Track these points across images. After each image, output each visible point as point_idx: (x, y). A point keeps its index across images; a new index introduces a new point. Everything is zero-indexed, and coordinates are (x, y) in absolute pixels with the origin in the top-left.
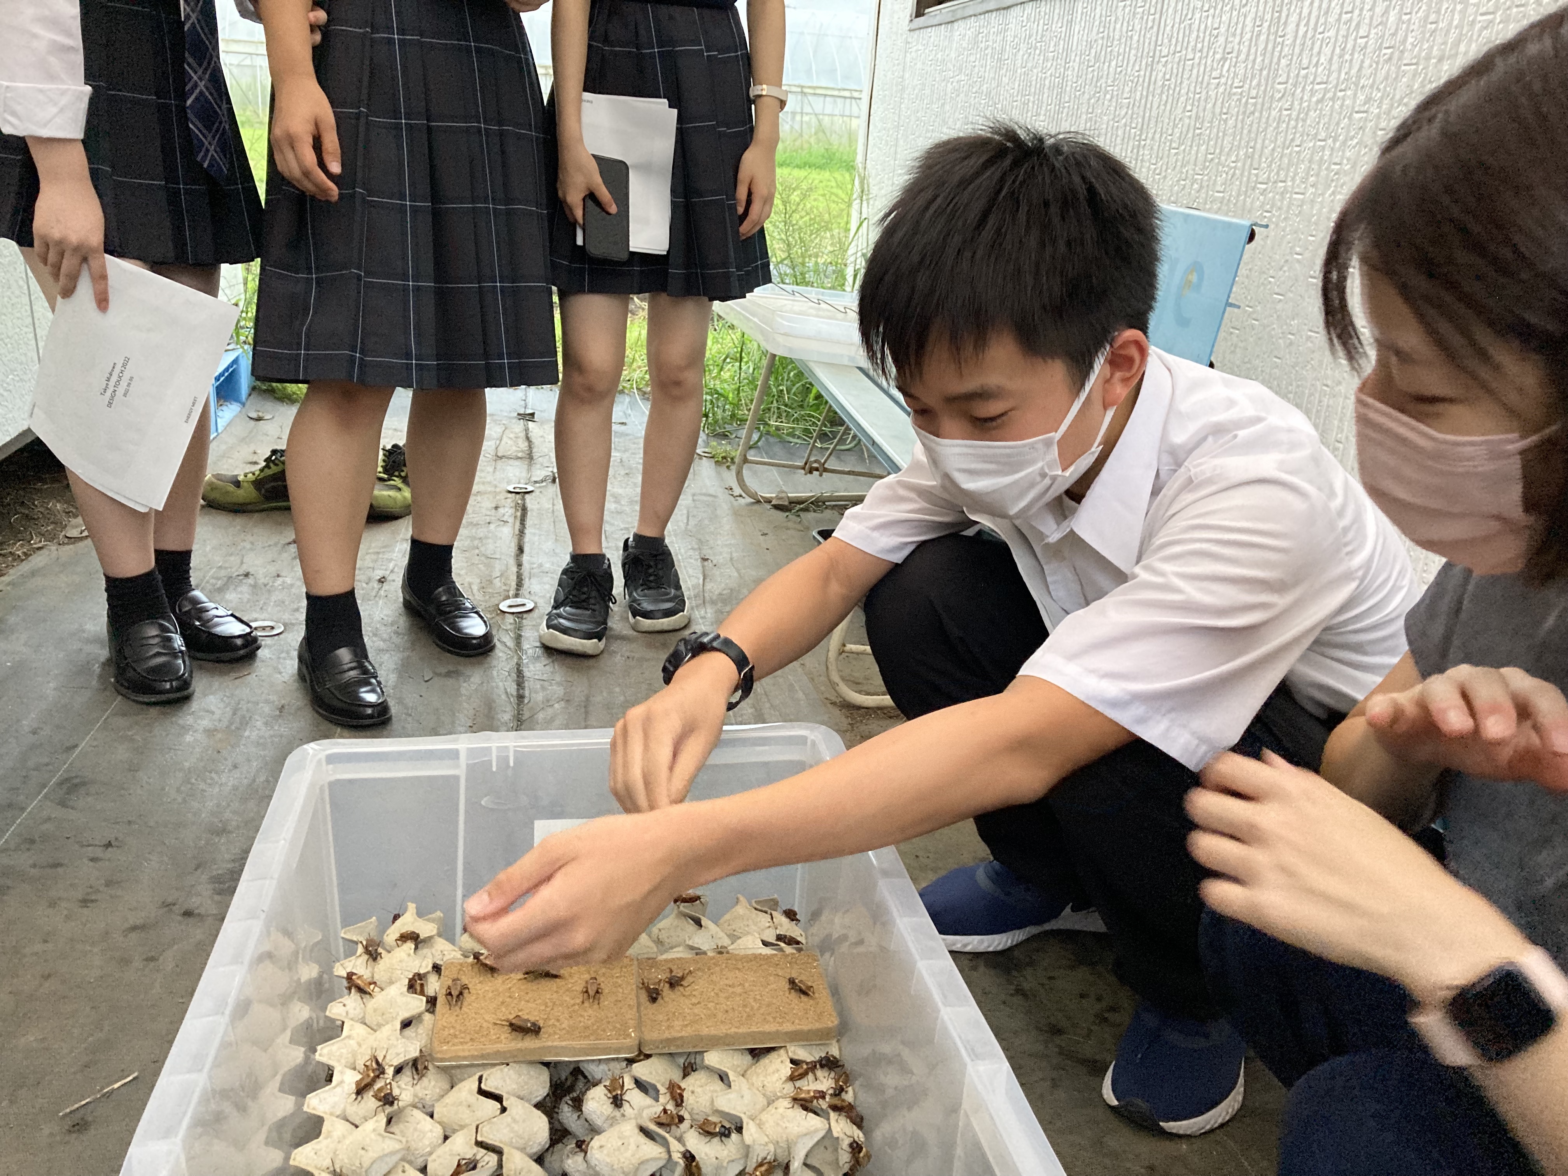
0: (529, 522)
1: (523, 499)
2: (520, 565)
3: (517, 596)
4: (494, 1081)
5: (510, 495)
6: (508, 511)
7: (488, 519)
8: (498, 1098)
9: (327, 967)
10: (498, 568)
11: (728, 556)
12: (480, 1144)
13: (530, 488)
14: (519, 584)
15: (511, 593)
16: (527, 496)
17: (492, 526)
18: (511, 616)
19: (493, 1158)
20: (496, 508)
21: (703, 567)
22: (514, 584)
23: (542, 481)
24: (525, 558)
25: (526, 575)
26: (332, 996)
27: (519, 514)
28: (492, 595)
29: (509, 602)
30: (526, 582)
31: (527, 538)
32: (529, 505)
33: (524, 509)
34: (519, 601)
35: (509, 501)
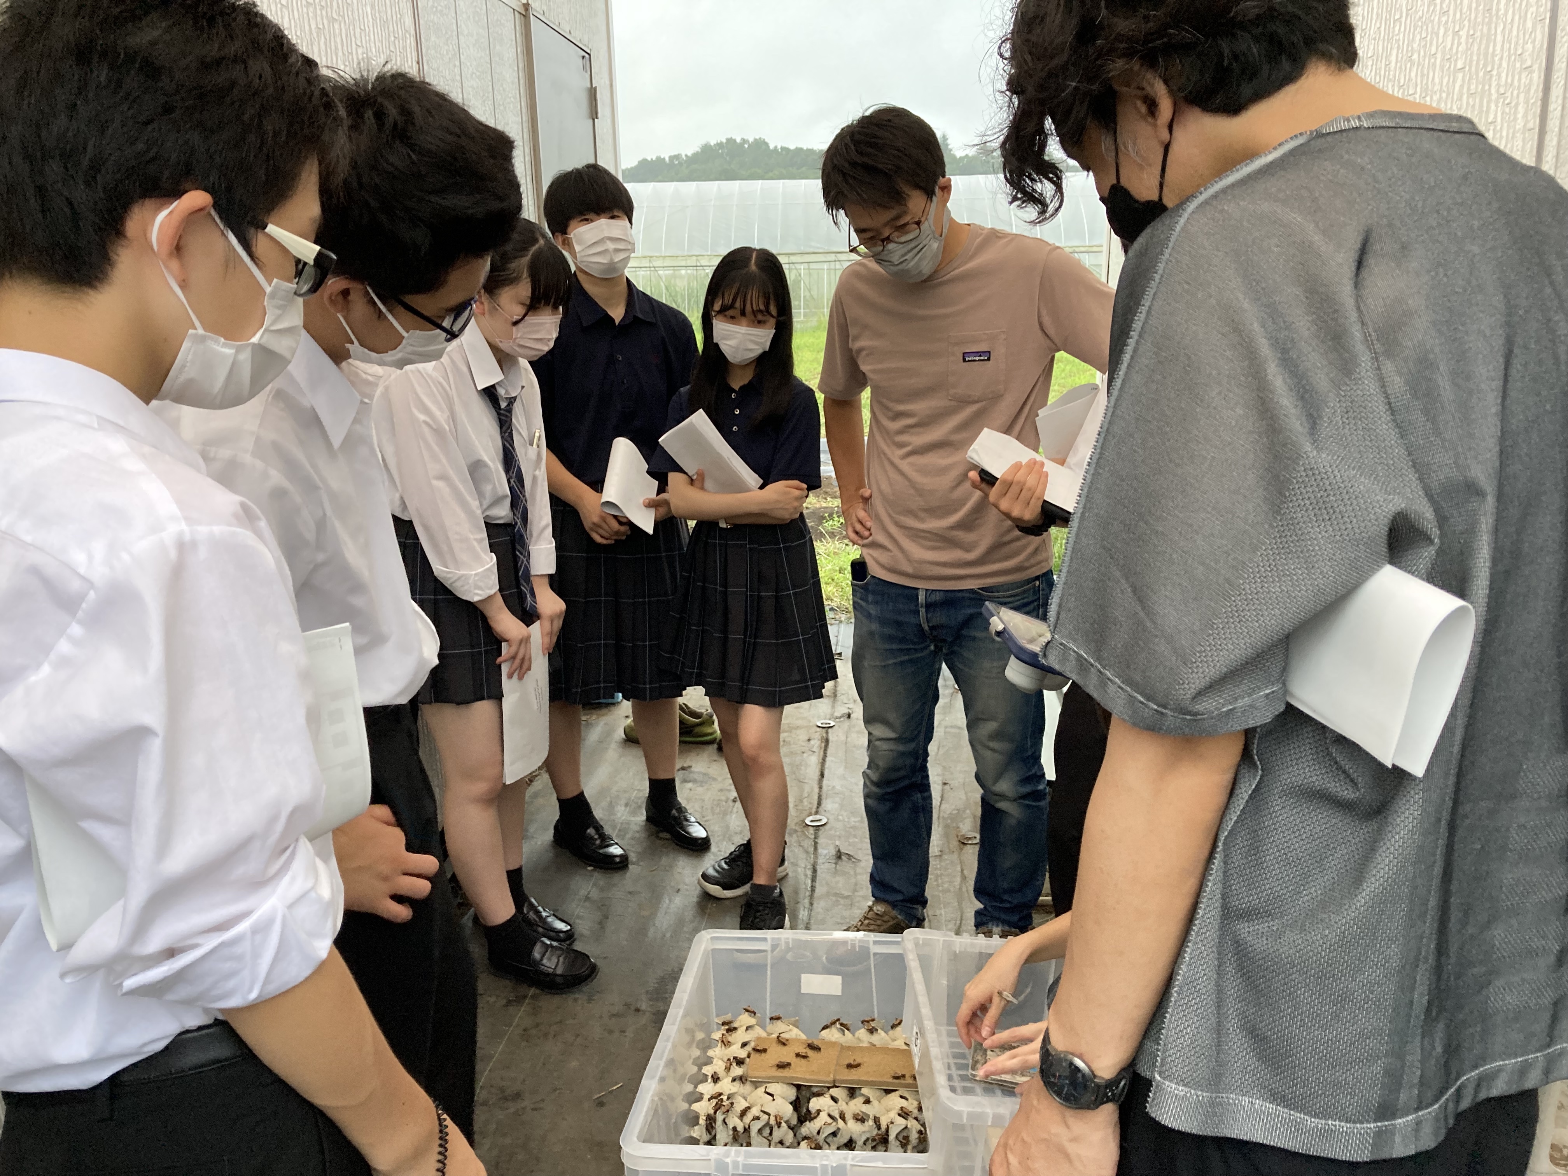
0: (829, 752)
1: (827, 733)
2: (821, 788)
3: (817, 813)
4: (772, 1088)
5: (818, 729)
6: (816, 743)
7: (803, 749)
8: (772, 1095)
9: (709, 1034)
10: (807, 789)
11: (961, 781)
12: (762, 1111)
13: (832, 724)
14: (819, 804)
15: (814, 810)
16: (830, 730)
17: (805, 755)
18: (811, 828)
19: (767, 1117)
20: (809, 740)
21: (943, 790)
22: (815, 806)
23: (840, 717)
24: (825, 782)
25: (824, 797)
26: (709, 1047)
27: (823, 745)
28: (801, 811)
29: (811, 818)
30: (824, 802)
31: (827, 764)
32: (831, 738)
33: (827, 741)
34: (818, 817)
35: (818, 734)
